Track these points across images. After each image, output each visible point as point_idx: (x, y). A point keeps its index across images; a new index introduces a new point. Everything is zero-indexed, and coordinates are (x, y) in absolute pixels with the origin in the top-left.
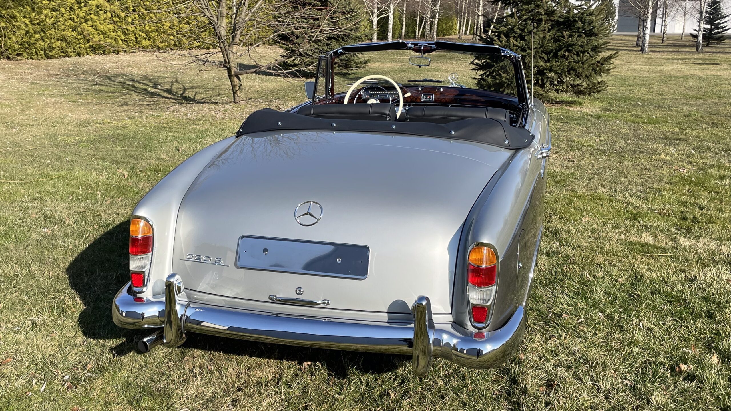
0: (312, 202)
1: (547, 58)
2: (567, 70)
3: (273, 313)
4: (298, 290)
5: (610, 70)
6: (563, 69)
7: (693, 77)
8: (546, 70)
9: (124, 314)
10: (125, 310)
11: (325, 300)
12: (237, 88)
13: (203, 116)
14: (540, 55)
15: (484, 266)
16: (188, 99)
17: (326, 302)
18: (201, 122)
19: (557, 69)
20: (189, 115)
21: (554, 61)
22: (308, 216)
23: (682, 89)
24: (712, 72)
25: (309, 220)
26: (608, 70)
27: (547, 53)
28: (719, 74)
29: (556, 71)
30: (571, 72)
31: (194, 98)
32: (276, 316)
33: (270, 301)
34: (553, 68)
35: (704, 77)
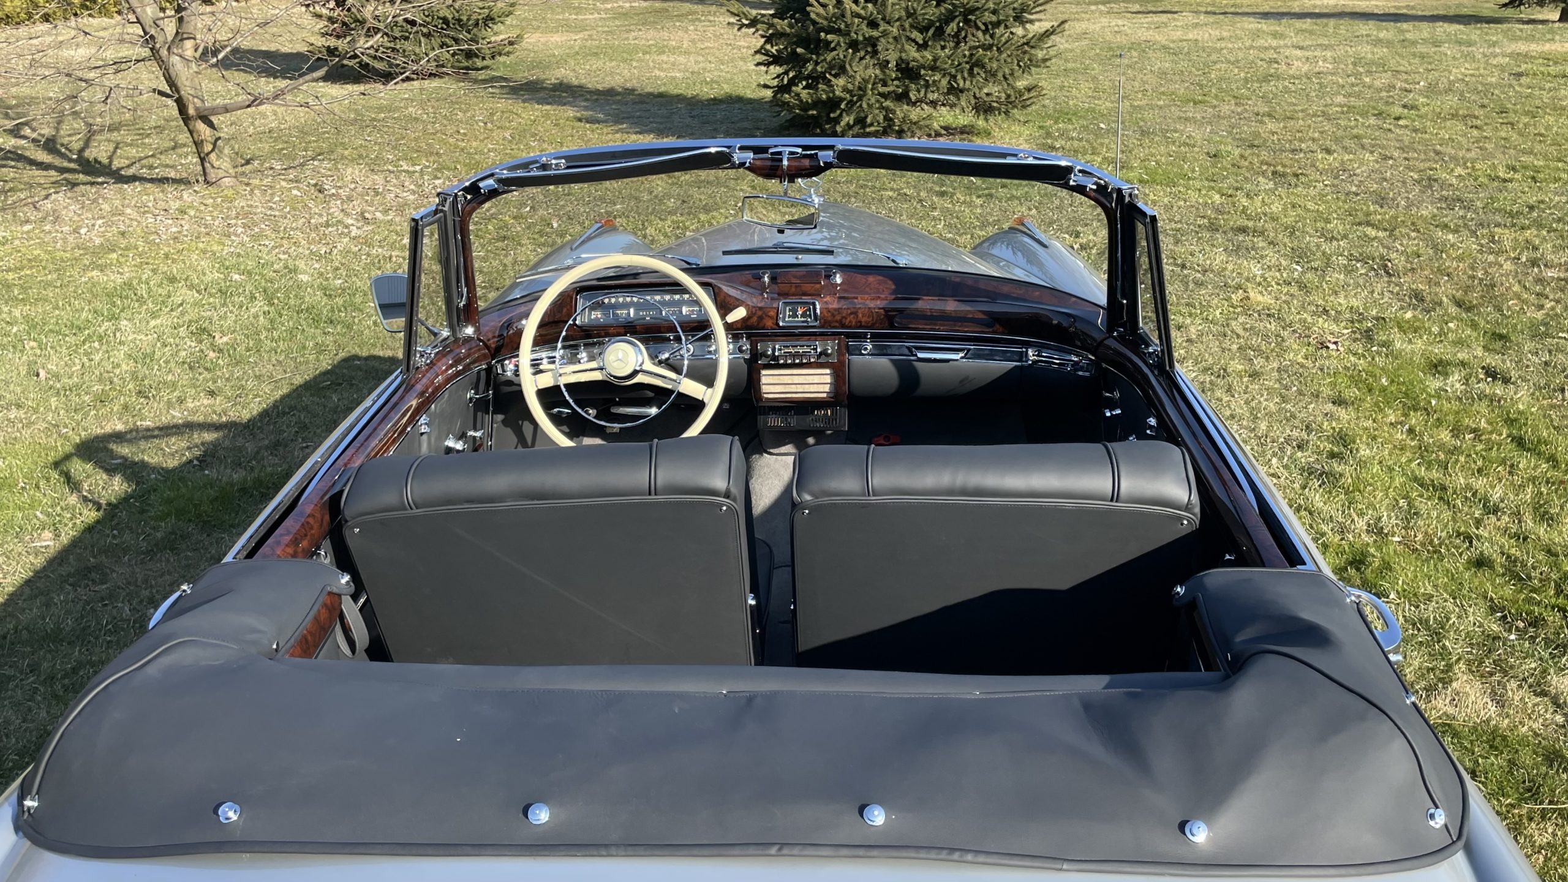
1: (924, 39)
2: (968, 66)
5: (1050, 59)
6: (959, 64)
7: (1149, 44)
8: (924, 68)
12: (208, 147)
13: (123, 234)
14: (908, 34)
16: (93, 169)
18: (114, 256)
19: (946, 66)
20: (83, 231)
21: (939, 47)
23: (1152, 80)
24: (1179, 33)
26: (1045, 60)
27: (923, 30)
28: (1191, 36)
29: (944, 70)
30: (976, 70)
31: (110, 163)
34: (938, 64)
35: (1172, 45)
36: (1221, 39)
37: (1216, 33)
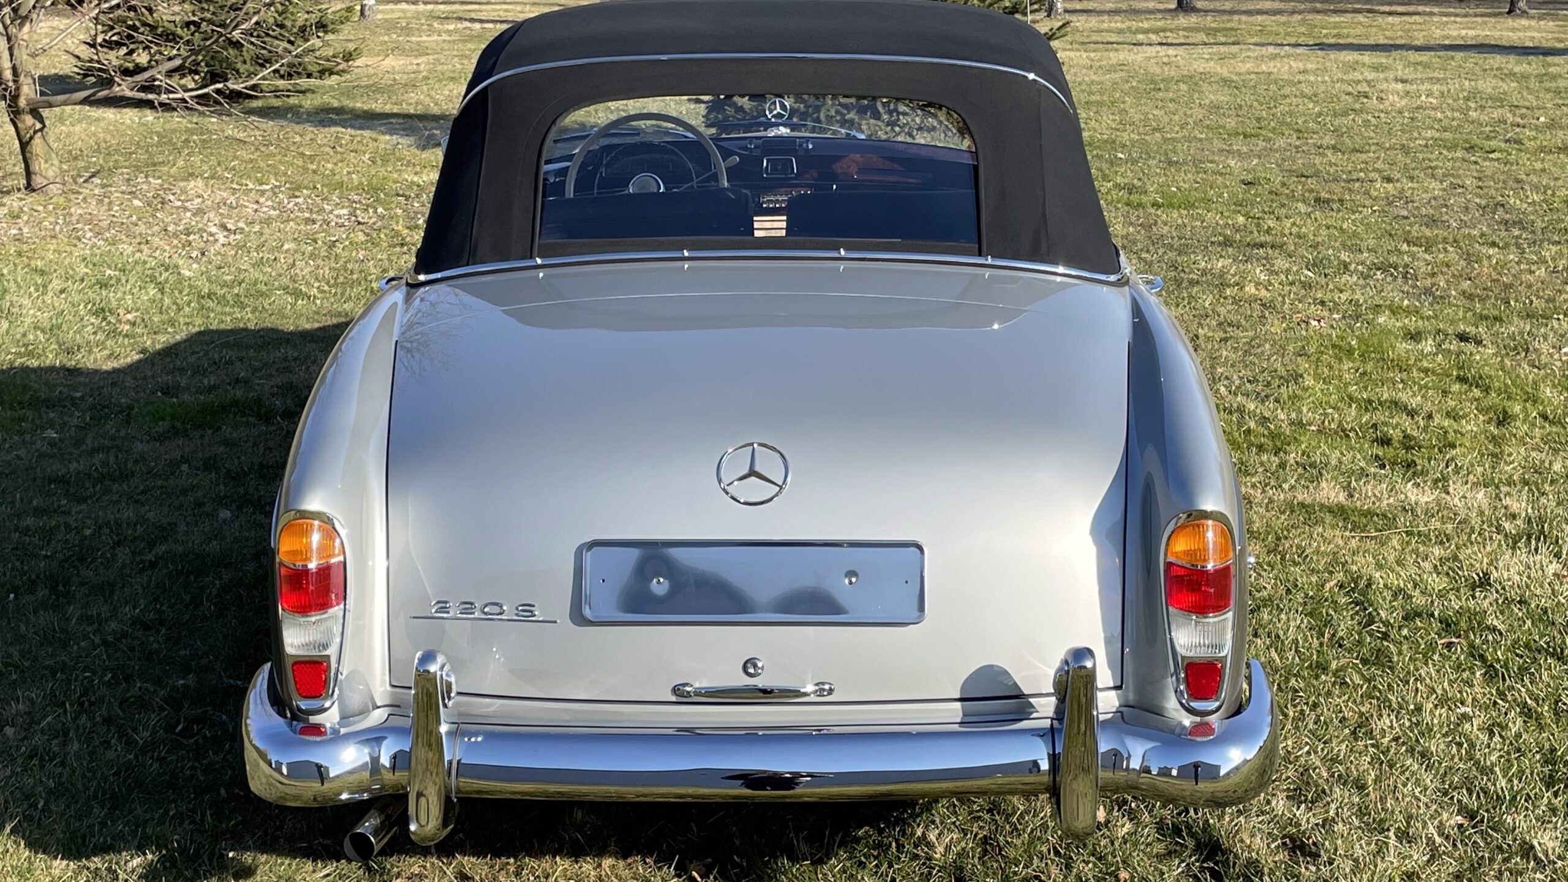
0: (755, 446)
3: (680, 729)
4: (749, 666)
7: (1206, 76)
9: (285, 771)
10: (285, 758)
11: (823, 684)
15: (1210, 566)
17: (827, 687)
22: (753, 478)
23: (1198, 113)
24: (1248, 65)
25: (756, 489)
28: (1264, 68)
32: (690, 736)
33: (674, 699)
35: (1235, 78)
36: (1305, 72)
37: (1297, 65)
